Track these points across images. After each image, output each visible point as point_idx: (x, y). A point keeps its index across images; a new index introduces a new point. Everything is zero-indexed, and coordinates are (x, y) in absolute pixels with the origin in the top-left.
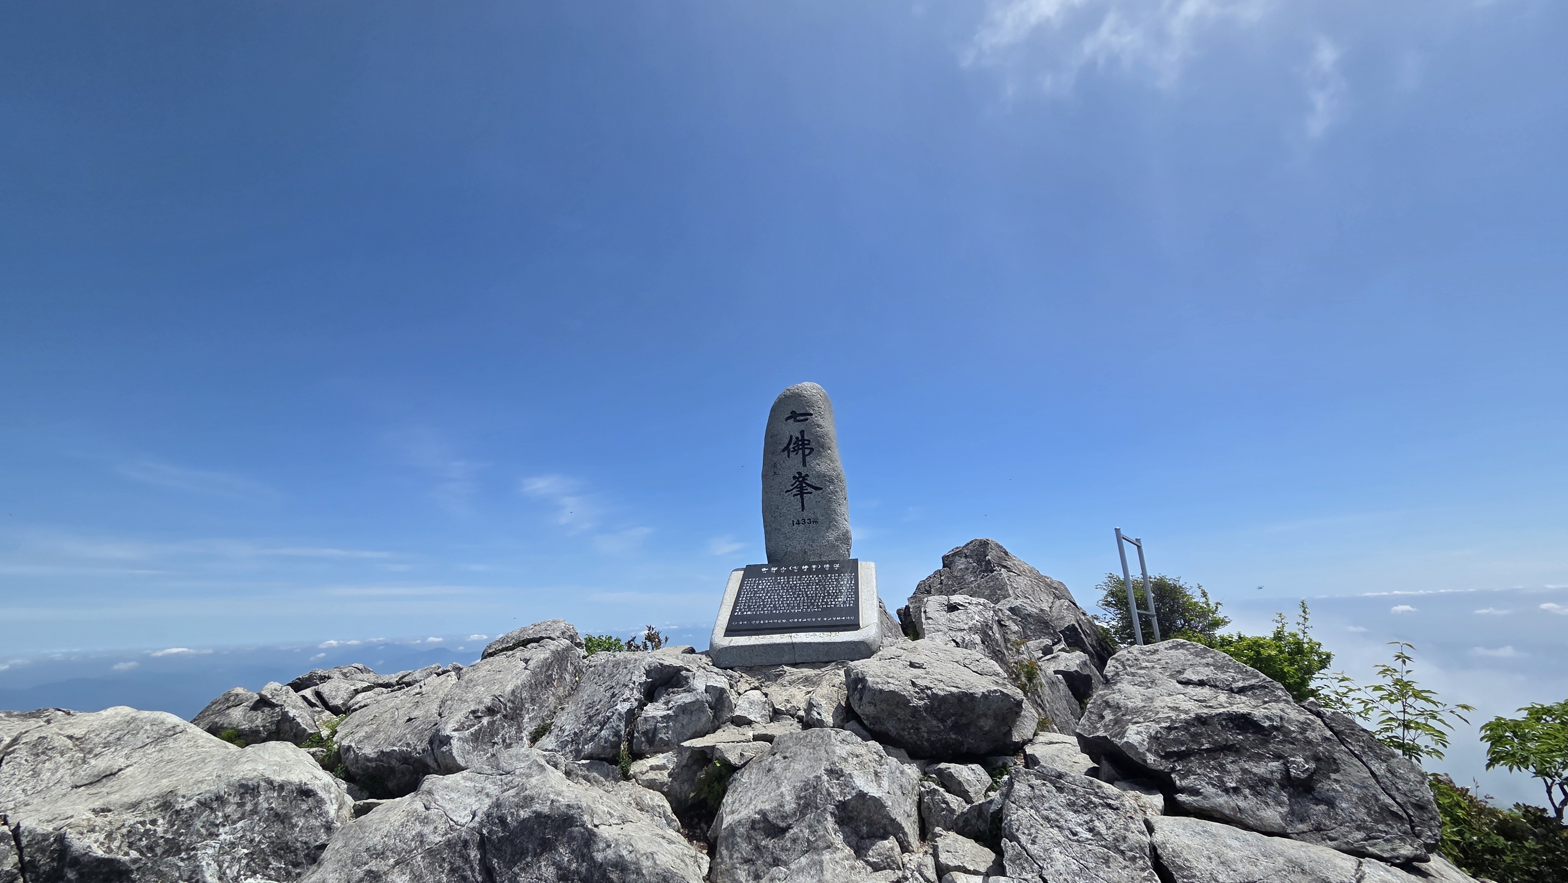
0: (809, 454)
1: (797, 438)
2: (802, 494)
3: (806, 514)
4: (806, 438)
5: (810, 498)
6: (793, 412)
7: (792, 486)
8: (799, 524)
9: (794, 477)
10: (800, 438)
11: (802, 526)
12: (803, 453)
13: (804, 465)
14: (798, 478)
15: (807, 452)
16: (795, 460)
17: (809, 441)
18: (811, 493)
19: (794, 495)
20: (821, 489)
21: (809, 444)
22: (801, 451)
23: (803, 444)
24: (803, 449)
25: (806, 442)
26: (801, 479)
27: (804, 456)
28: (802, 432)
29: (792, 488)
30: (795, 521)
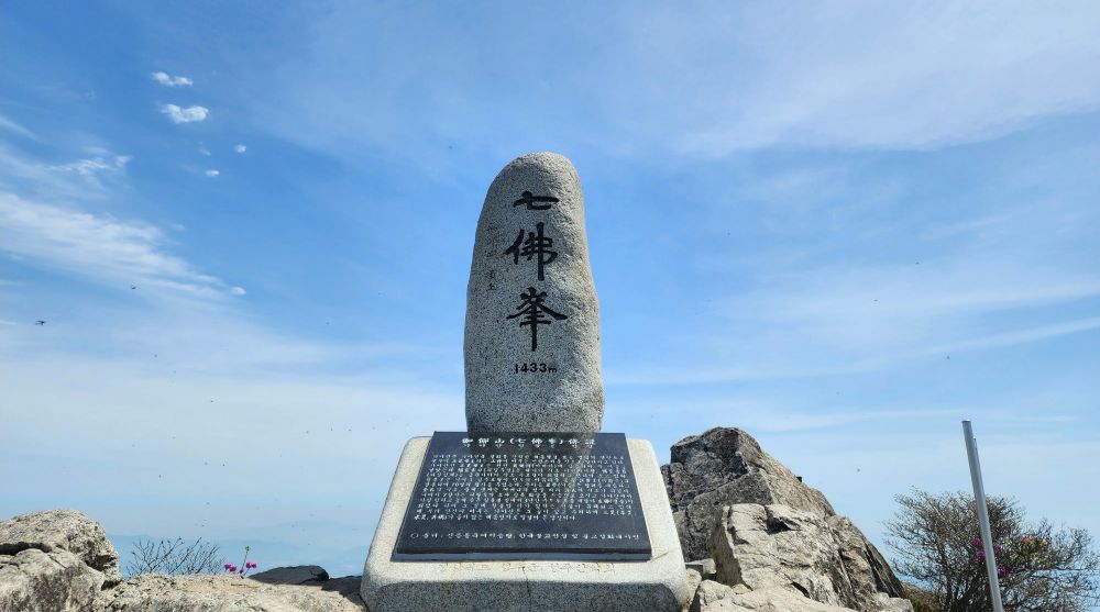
0: (550, 261)
1: (531, 234)
2: (533, 321)
3: (538, 356)
4: (546, 235)
5: (546, 331)
6: (526, 194)
7: (519, 308)
8: (525, 370)
9: (523, 296)
10: (537, 235)
11: (530, 376)
12: (540, 258)
13: (541, 277)
14: (530, 297)
15: (546, 257)
16: (528, 267)
17: (550, 240)
18: (549, 323)
19: (522, 324)
20: (565, 317)
21: (550, 246)
22: (536, 256)
23: (541, 245)
24: (541, 252)
25: (546, 242)
26: (534, 299)
27: (541, 264)
28: (540, 226)
29: (518, 312)
30: (521, 365)
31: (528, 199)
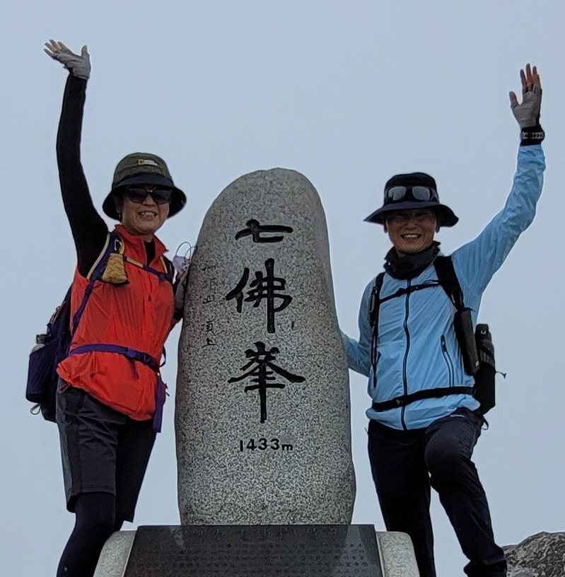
0: (283, 307)
1: (259, 274)
2: (262, 388)
3: (267, 430)
4: (277, 274)
5: (279, 396)
6: (252, 222)
7: (244, 369)
8: (253, 447)
9: (249, 353)
10: (265, 275)
11: (258, 454)
12: (270, 304)
13: (271, 328)
14: (257, 355)
15: (278, 302)
16: (255, 315)
17: (283, 281)
18: (281, 386)
20: (301, 379)
21: (282, 288)
22: (264, 301)
23: (271, 288)
24: (271, 296)
25: (276, 283)
26: (262, 357)
27: (271, 311)
28: (270, 263)
29: (242, 373)
30: (246, 442)
31: (254, 229)
